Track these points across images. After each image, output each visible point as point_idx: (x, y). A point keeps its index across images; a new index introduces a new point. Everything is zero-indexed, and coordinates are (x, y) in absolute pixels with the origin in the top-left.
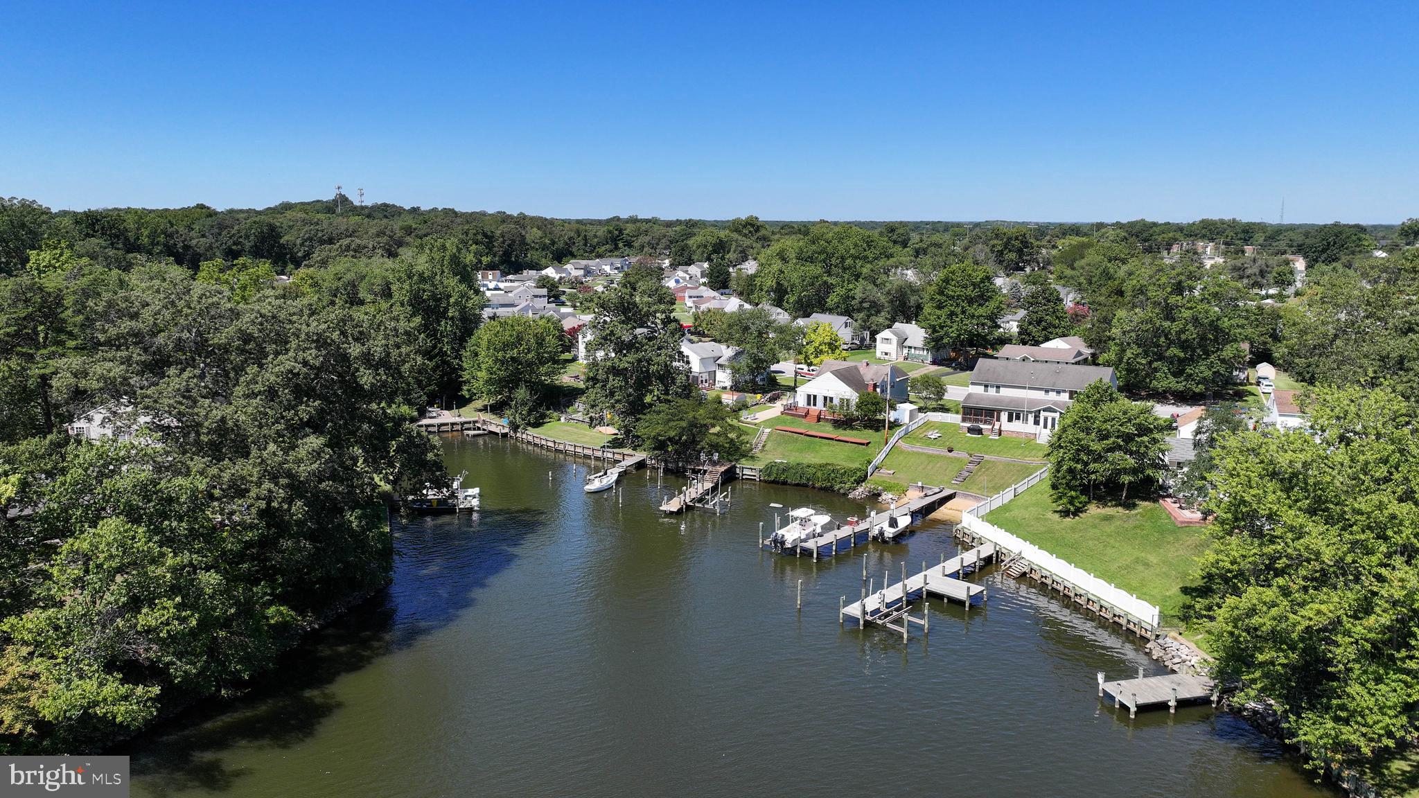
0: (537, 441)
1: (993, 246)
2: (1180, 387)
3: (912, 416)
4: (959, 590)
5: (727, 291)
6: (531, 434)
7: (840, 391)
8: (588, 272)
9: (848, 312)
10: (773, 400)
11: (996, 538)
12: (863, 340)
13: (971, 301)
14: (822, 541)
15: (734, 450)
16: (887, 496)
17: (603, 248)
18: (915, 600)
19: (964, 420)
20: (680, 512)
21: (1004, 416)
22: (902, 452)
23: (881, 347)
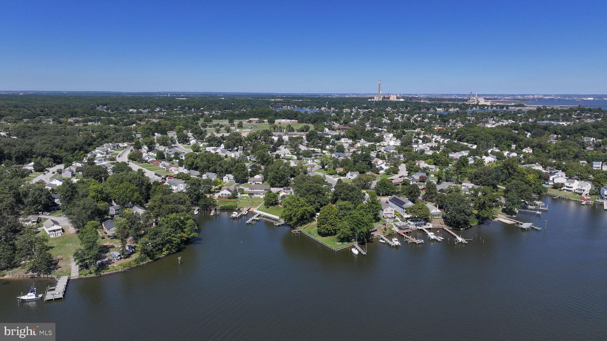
2: (280, 185)
3: (240, 195)
4: (258, 219)
7: (228, 193)
8: (107, 153)
9: (216, 172)
10: (214, 195)
11: (259, 212)
14: (239, 216)
16: (242, 209)
18: (253, 220)
19: (249, 195)
20: (213, 215)
21: (255, 194)
22: (241, 202)
23: (224, 180)
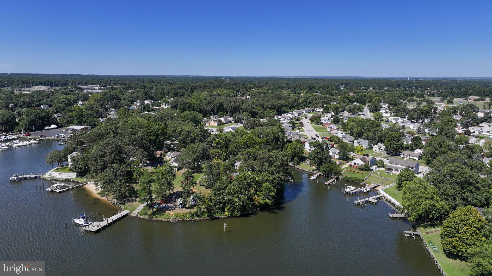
0: (299, 168)
1: (418, 113)
3: (376, 168)
5: (339, 124)
6: (298, 167)
7: (361, 162)
8: (300, 114)
9: (368, 139)
10: (347, 162)
11: (384, 194)
12: (371, 146)
13: (395, 141)
14: (353, 192)
15: (339, 173)
16: (367, 185)
17: (303, 104)
18: (366, 202)
19: (386, 170)
20: (328, 185)
21: (394, 170)
22: (372, 176)
23: (375, 149)
